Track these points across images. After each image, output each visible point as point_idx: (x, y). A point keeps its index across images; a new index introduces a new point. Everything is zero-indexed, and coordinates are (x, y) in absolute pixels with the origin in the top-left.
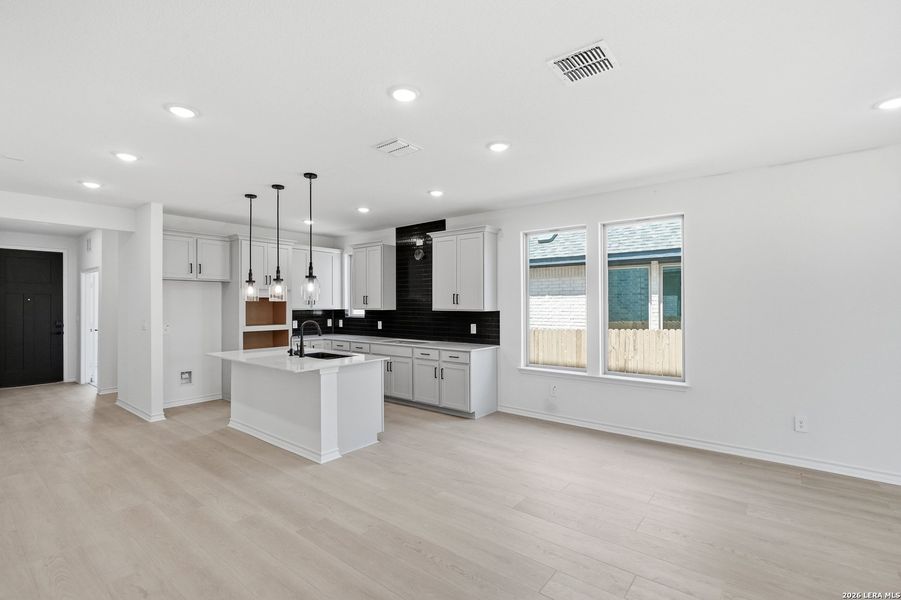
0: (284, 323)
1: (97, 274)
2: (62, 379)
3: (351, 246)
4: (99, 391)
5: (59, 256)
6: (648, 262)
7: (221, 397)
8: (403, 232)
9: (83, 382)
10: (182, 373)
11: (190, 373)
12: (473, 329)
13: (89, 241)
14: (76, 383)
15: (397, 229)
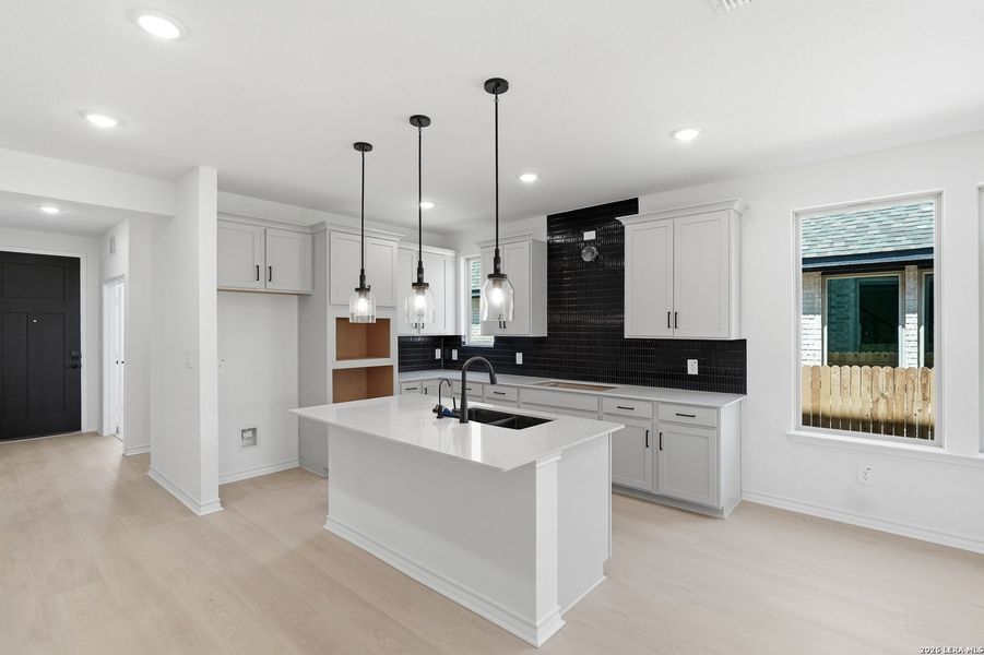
0: (387, 355)
1: (122, 285)
2: (78, 427)
3: (479, 244)
4: (126, 449)
5: (75, 262)
6: (900, 266)
7: (297, 464)
8: (557, 222)
9: (105, 434)
10: (243, 431)
11: (254, 430)
12: (693, 367)
13: (112, 240)
14: (97, 435)
15: (548, 217)
